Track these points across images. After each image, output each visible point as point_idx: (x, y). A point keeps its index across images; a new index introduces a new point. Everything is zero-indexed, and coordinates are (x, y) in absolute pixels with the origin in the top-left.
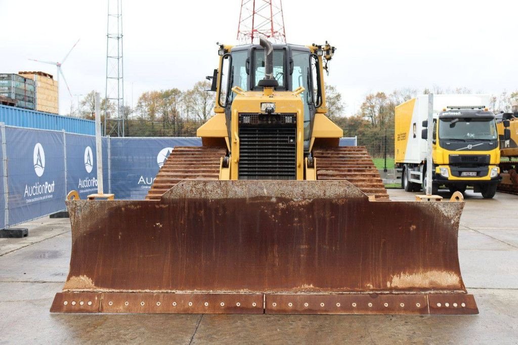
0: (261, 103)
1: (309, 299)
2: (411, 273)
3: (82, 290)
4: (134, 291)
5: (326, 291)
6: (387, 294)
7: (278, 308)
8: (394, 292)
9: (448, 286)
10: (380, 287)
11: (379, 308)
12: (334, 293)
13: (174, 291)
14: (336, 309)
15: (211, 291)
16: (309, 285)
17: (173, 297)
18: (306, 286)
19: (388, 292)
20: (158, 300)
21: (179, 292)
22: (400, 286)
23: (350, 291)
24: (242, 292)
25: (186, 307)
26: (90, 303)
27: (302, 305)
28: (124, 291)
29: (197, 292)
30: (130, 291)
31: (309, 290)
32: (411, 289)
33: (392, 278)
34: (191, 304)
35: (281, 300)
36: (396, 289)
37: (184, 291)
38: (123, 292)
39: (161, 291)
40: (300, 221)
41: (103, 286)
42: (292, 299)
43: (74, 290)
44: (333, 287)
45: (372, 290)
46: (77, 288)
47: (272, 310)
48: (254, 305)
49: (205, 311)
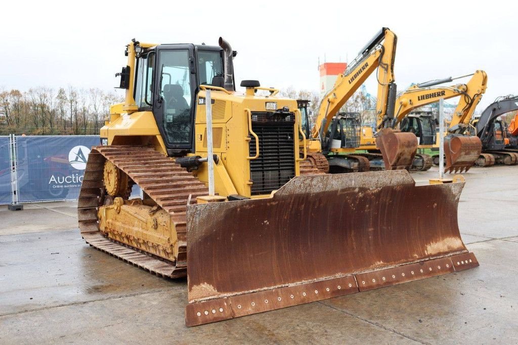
0: (266, 103)
1: (384, 273)
2: (436, 242)
3: (208, 298)
4: (255, 291)
5: (391, 264)
6: (428, 260)
7: (367, 285)
8: (431, 258)
9: (458, 248)
10: (422, 256)
11: (428, 273)
12: (397, 266)
13: (287, 285)
14: (403, 279)
15: (315, 279)
16: (380, 262)
17: (288, 291)
18: (379, 263)
19: (428, 259)
20: (278, 296)
21: (291, 285)
22: (433, 253)
23: (406, 262)
24: (339, 275)
25: (302, 297)
26: (221, 310)
27: (382, 280)
28: (246, 292)
29: (305, 282)
30: (251, 291)
31: (381, 267)
32: (439, 254)
33: (427, 247)
34: (304, 294)
35: (367, 277)
36: (431, 255)
37: (295, 283)
38: (245, 294)
39: (276, 287)
40: (369, 208)
41: (226, 291)
42: (373, 275)
43: (201, 300)
44: (396, 260)
45: (418, 259)
46: (202, 297)
47: (363, 288)
48: (350, 285)
49: (317, 298)
